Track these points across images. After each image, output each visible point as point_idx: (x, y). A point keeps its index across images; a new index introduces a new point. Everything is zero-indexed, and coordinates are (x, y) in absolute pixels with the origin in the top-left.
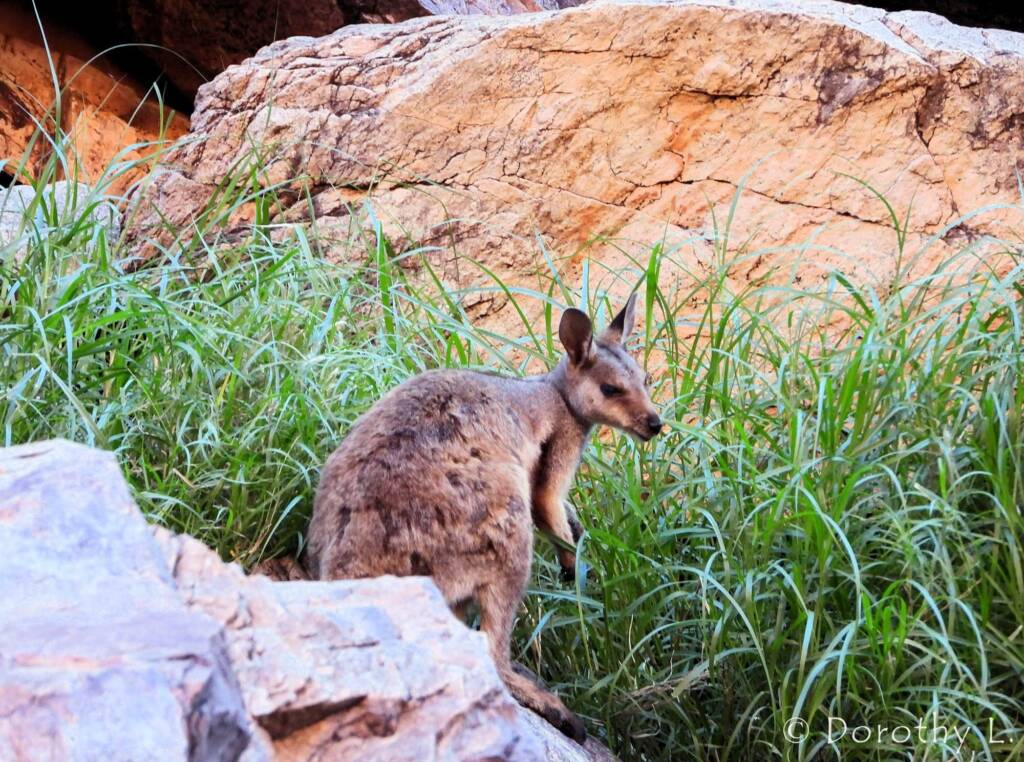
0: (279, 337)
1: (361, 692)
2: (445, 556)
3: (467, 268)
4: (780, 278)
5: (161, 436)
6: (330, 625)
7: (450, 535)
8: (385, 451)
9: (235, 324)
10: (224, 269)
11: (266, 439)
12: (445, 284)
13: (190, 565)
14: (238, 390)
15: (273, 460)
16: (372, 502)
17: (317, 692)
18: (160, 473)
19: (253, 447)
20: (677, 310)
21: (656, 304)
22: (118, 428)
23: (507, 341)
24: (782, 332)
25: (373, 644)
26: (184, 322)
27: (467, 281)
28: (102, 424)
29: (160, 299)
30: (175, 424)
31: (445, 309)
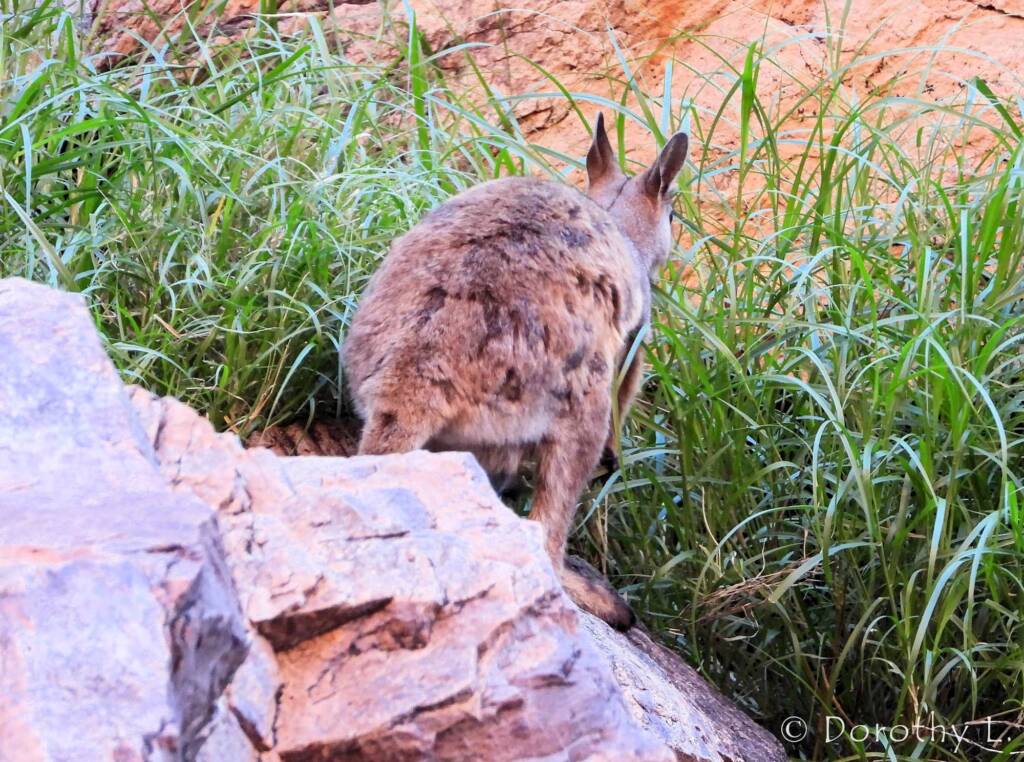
0: (287, 152)
1: (387, 594)
3: (520, 70)
4: (907, 85)
5: (140, 273)
6: (348, 511)
9: (233, 136)
10: (220, 67)
11: (269, 280)
12: (493, 88)
13: (175, 435)
14: (236, 216)
15: (276, 304)
17: (332, 592)
18: (137, 319)
19: (253, 288)
20: (779, 124)
21: (754, 116)
22: (87, 263)
23: (568, 160)
24: (908, 151)
25: (401, 535)
26: (170, 133)
27: (520, 87)
28: (67, 259)
29: (141, 104)
30: (156, 259)
31: (493, 120)
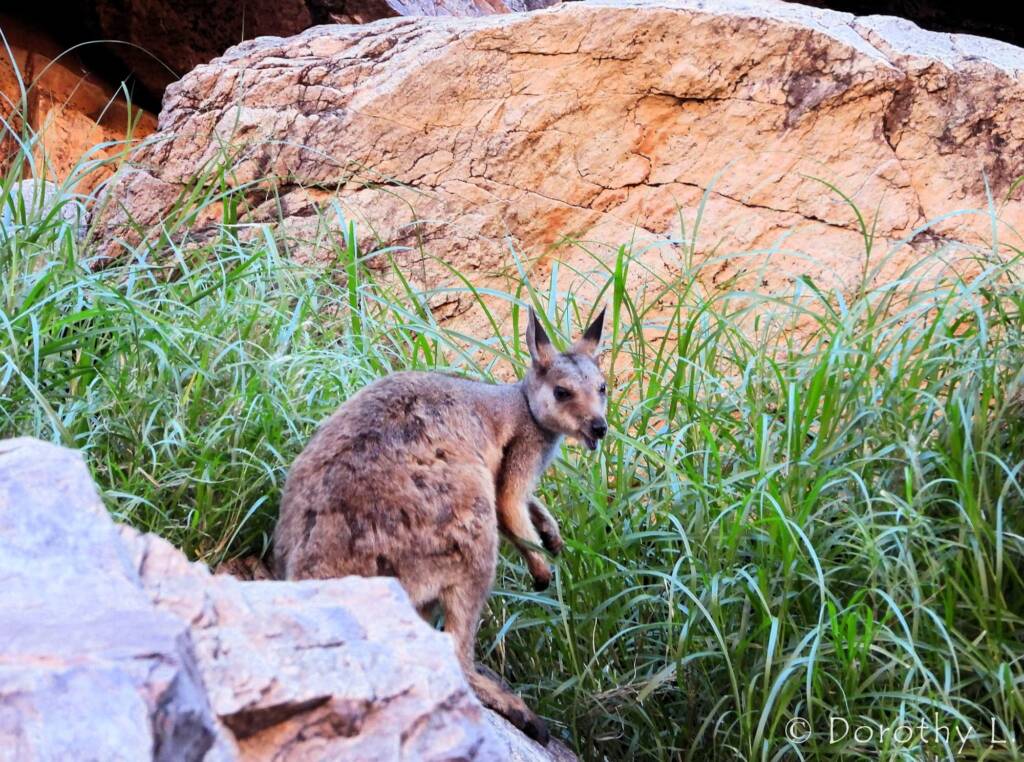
0: (245, 336)
1: (327, 692)
2: (410, 560)
3: (434, 269)
4: (747, 282)
5: (127, 435)
6: (296, 626)
7: (415, 537)
8: (350, 453)
9: (201, 324)
10: (191, 268)
11: (232, 439)
12: (412, 284)
13: (156, 565)
14: (204, 389)
15: (238, 460)
16: (337, 504)
17: (282, 692)
18: (125, 472)
19: (218, 447)
20: (645, 313)
21: (623, 306)
22: (84, 426)
23: (473, 341)
24: (748, 335)
25: (338, 644)
26: (151, 322)
27: (433, 283)
28: (67, 423)
29: (127, 298)
30: (139, 423)
31: (412, 310)
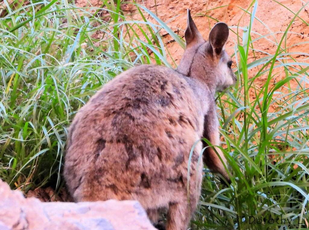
2: (158, 179)
7: (163, 166)
8: (131, 108)
9: (20, 43)
10: (13, 9)
16: (121, 138)
